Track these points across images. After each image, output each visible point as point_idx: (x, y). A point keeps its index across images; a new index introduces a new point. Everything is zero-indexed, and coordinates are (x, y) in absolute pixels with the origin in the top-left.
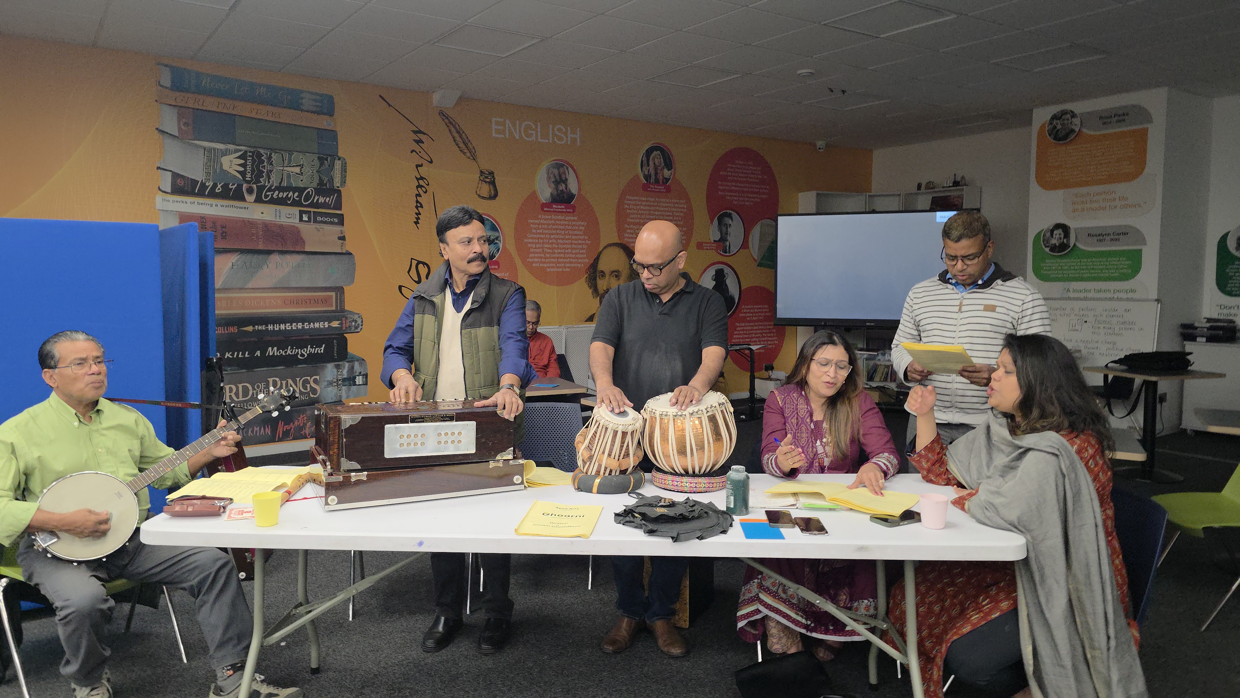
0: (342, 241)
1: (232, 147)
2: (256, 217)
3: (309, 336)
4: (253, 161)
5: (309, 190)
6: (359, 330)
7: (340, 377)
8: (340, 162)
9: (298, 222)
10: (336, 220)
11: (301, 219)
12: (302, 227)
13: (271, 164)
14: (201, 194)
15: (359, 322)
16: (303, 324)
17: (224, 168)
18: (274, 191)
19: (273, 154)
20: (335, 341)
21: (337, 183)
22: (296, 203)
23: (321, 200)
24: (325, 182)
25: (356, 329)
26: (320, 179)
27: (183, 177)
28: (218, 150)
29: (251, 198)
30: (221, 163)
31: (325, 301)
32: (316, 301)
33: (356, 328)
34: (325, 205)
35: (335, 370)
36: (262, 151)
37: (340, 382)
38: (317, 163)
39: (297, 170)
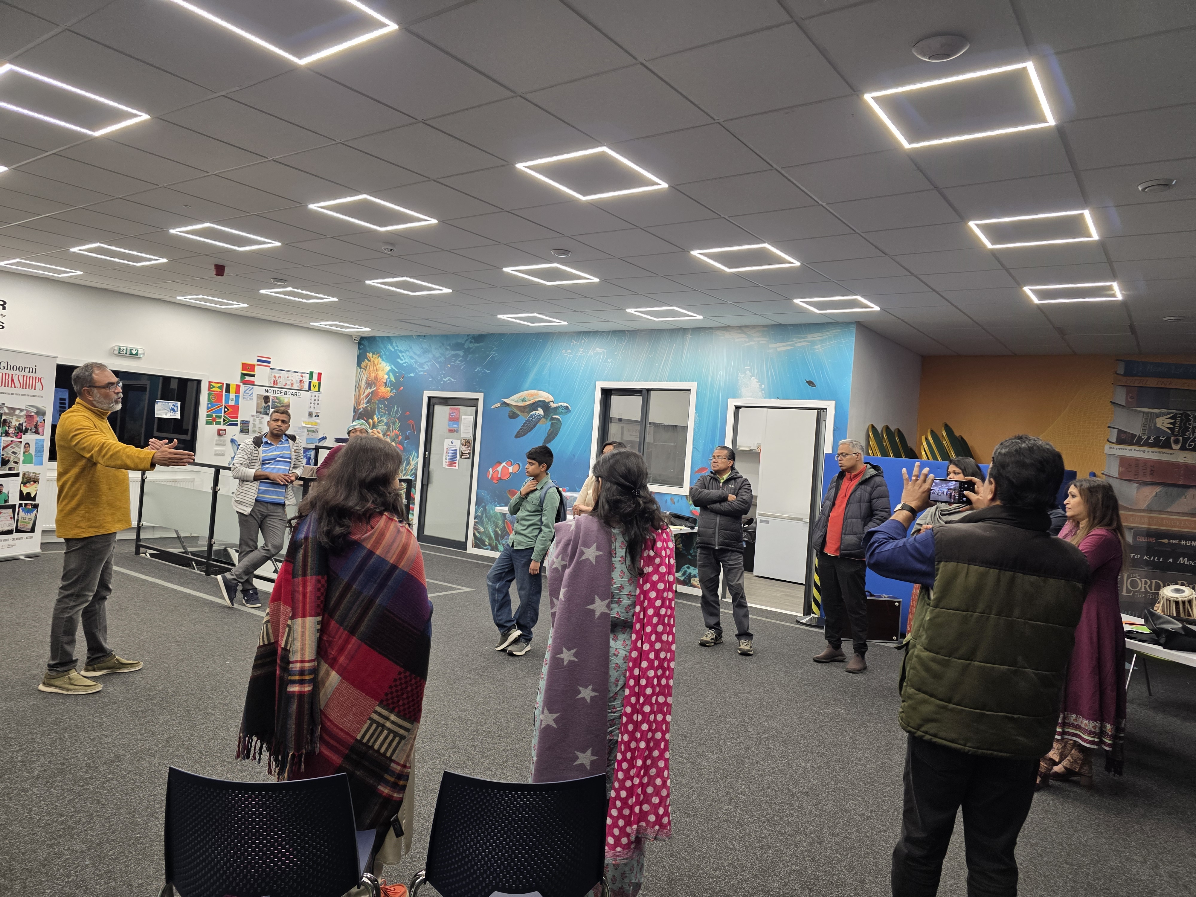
1: (1166, 411)
2: (1179, 460)
4: (1182, 420)
14: (1138, 444)
17: (1158, 425)
27: (1125, 432)
28: (1154, 413)
29: (1176, 447)
30: (1155, 422)
36: (1190, 413)
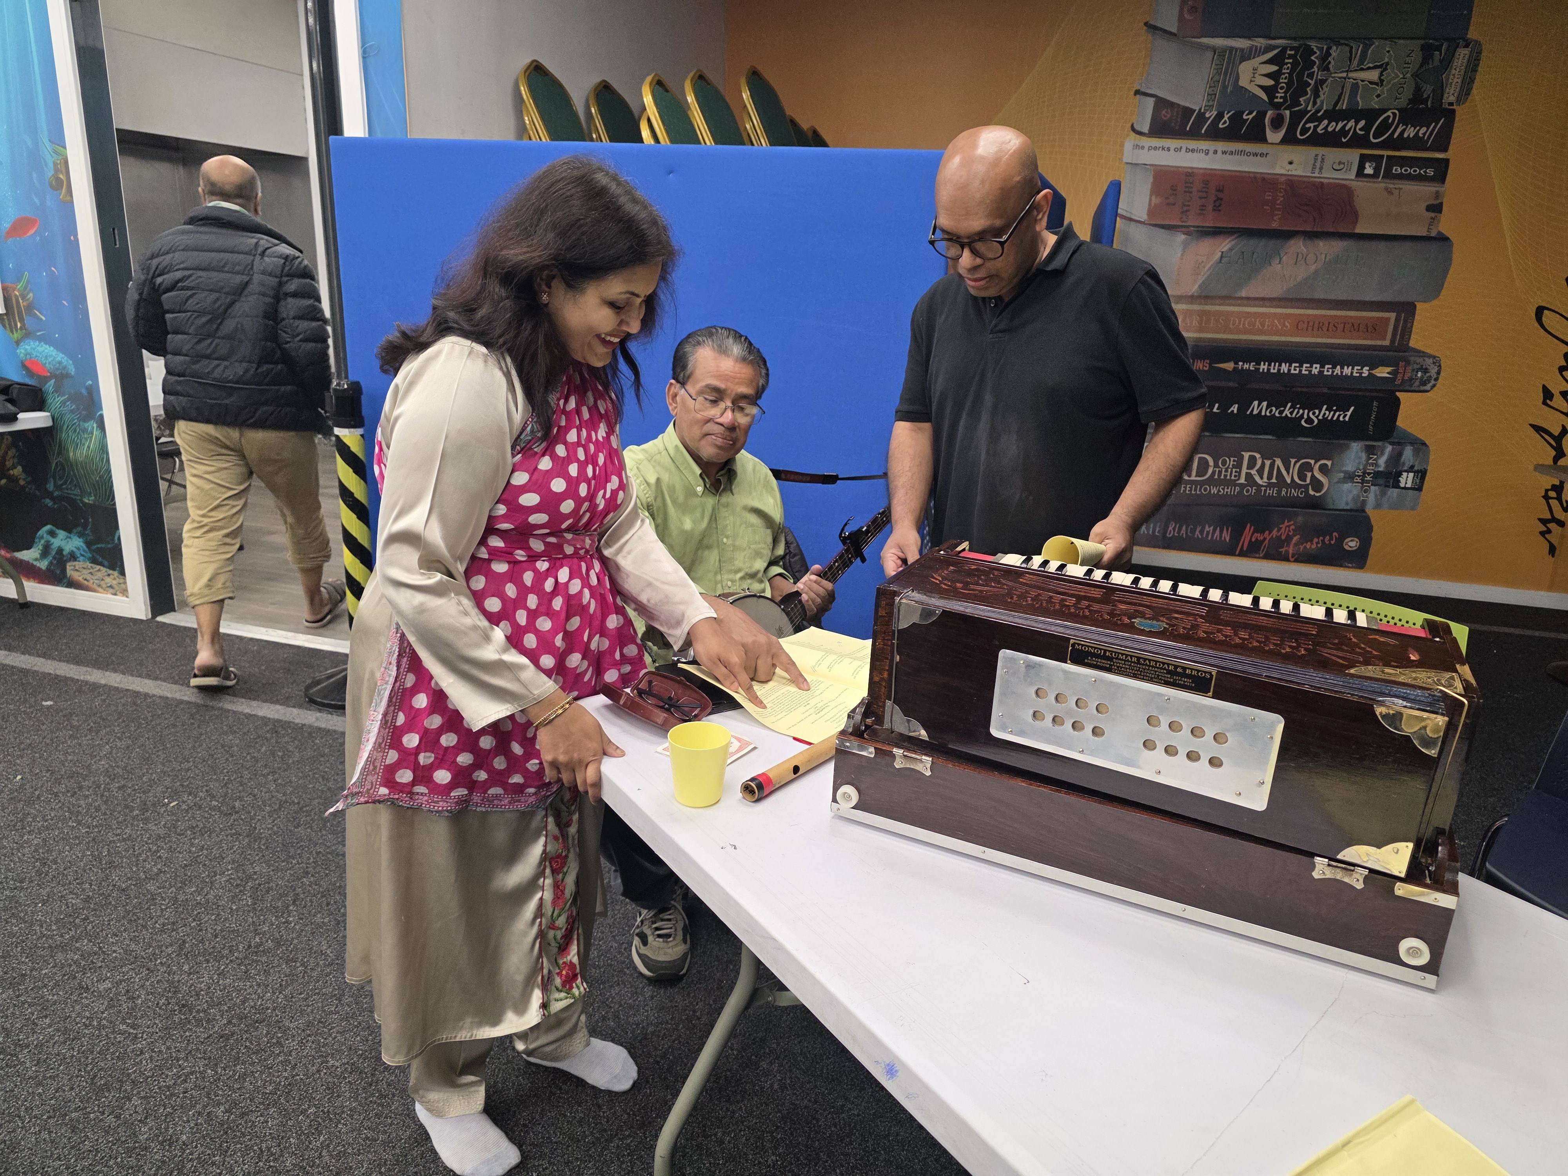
0: (1433, 215)
1: (1261, 42)
2: (1278, 171)
3: (1329, 388)
4: (1295, 65)
5: (1389, 113)
6: (1428, 387)
7: (1370, 469)
8: (1466, 51)
9: (1353, 177)
10: (1430, 172)
11: (1360, 173)
12: (1360, 187)
13: (1327, 69)
14: (1194, 134)
15: (1433, 371)
16: (1322, 366)
17: (1241, 82)
18: (1320, 120)
19: (1334, 48)
20: (1375, 404)
21: (1450, 96)
22: (1358, 141)
23: (1410, 132)
24: (1425, 96)
25: (1423, 385)
26: (1418, 91)
27: (1172, 105)
28: (1237, 49)
29: (1274, 136)
30: (1238, 74)
31: (1375, 329)
32: (1354, 327)
33: (1424, 383)
34: (1417, 143)
35: (1364, 456)
36: (1313, 45)
37: (1368, 478)
38: (1417, 57)
39: (1374, 75)
